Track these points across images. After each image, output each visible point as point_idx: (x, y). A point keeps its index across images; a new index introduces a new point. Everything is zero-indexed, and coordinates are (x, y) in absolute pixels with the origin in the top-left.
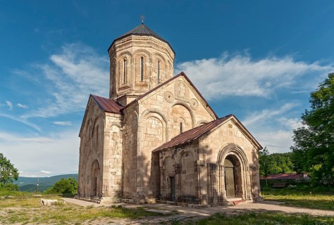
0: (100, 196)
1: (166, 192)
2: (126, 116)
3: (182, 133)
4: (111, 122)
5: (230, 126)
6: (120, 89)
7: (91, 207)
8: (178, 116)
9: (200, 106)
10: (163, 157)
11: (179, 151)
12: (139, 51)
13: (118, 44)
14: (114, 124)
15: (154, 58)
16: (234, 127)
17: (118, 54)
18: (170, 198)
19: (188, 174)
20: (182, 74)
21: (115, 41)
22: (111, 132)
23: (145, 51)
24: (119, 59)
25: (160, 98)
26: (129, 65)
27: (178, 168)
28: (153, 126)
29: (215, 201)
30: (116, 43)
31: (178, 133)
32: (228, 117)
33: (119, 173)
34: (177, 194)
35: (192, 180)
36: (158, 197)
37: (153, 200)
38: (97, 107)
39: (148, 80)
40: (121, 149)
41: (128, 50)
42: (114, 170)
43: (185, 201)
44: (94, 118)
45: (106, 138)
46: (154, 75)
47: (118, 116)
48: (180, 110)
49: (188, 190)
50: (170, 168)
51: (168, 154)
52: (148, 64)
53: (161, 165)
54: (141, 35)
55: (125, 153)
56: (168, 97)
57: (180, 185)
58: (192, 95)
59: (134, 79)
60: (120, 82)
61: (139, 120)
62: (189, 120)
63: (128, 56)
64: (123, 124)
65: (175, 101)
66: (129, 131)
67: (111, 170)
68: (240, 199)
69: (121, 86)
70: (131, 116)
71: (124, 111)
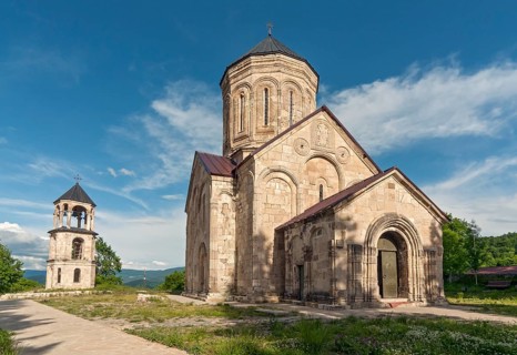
0: (207, 292)
1: (292, 287)
2: (240, 179)
3: (321, 201)
4: (220, 187)
5: (391, 186)
6: (235, 140)
8: (317, 175)
9: (354, 157)
10: (289, 235)
11: (310, 227)
12: (261, 79)
13: (232, 73)
14: (223, 192)
15: (283, 88)
16: (398, 187)
17: (232, 88)
18: (298, 296)
19: (320, 260)
20: (324, 109)
21: (228, 68)
22: (220, 203)
23: (271, 79)
24: (234, 96)
25: (288, 149)
26: (247, 104)
27: (308, 252)
28: (277, 192)
29: (359, 301)
30: (230, 71)
31: (315, 201)
32: (392, 169)
33: (232, 261)
34: (306, 291)
35: (326, 270)
36: (283, 295)
37: (275, 299)
38: (203, 168)
39: (275, 124)
40: (234, 227)
41: (247, 80)
42: (224, 257)
43: (316, 300)
45: (214, 212)
46: (285, 114)
47: (230, 179)
48: (319, 166)
49: (320, 285)
50: (298, 253)
51: (295, 232)
52: (274, 98)
53: (286, 249)
54: (265, 54)
55: (239, 232)
56: (300, 146)
57: (309, 276)
58: (340, 141)
59: (255, 123)
60: (236, 131)
61: (256, 184)
62: (334, 181)
63: (245, 89)
64: (236, 191)
65: (312, 153)
66: (244, 200)
67: (220, 256)
68: (405, 300)
69: (237, 135)
70: (246, 180)
71: (238, 172)
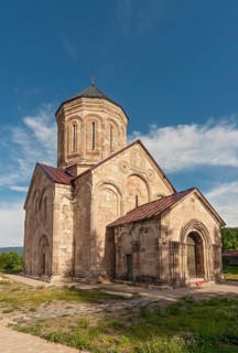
0: (50, 275)
1: (122, 270)
2: (77, 187)
3: (137, 207)
4: (61, 193)
5: (193, 200)
6: (69, 157)
7: (42, 288)
8: (134, 188)
9: (157, 178)
10: (119, 233)
11: (138, 227)
12: (90, 115)
13: (66, 107)
14: (64, 196)
15: (106, 123)
16: (197, 201)
17: (67, 118)
18: (126, 278)
19: (147, 252)
20: (139, 142)
21: (63, 104)
22: (62, 205)
23: (97, 116)
24: (68, 124)
25: (115, 168)
26: (79, 131)
27: (137, 246)
28: (108, 199)
29: (178, 283)
30: (65, 106)
31: (133, 207)
32: (190, 190)
33: (70, 250)
34: (135, 273)
35: (152, 259)
36: (113, 276)
37: (106, 282)
38: (44, 177)
39: (100, 148)
40: (72, 224)
41: (78, 114)
42: (64, 247)
43: (144, 281)
44: (41, 189)
45: (56, 212)
46: (107, 142)
47: (69, 187)
48: (135, 182)
49: (147, 270)
50: (126, 245)
51: (124, 230)
52: (100, 130)
53: (116, 241)
54: (92, 97)
55: (77, 228)
56: (123, 167)
57: (138, 264)
58: (148, 166)
59: (85, 146)
60: (69, 150)
61: (93, 192)
62: (145, 193)
63: (78, 121)
64: (73, 196)
65: (131, 172)
66: (81, 204)
67: (61, 246)
68: (202, 279)
69: (70, 154)
70: (83, 188)
71: (76, 182)
